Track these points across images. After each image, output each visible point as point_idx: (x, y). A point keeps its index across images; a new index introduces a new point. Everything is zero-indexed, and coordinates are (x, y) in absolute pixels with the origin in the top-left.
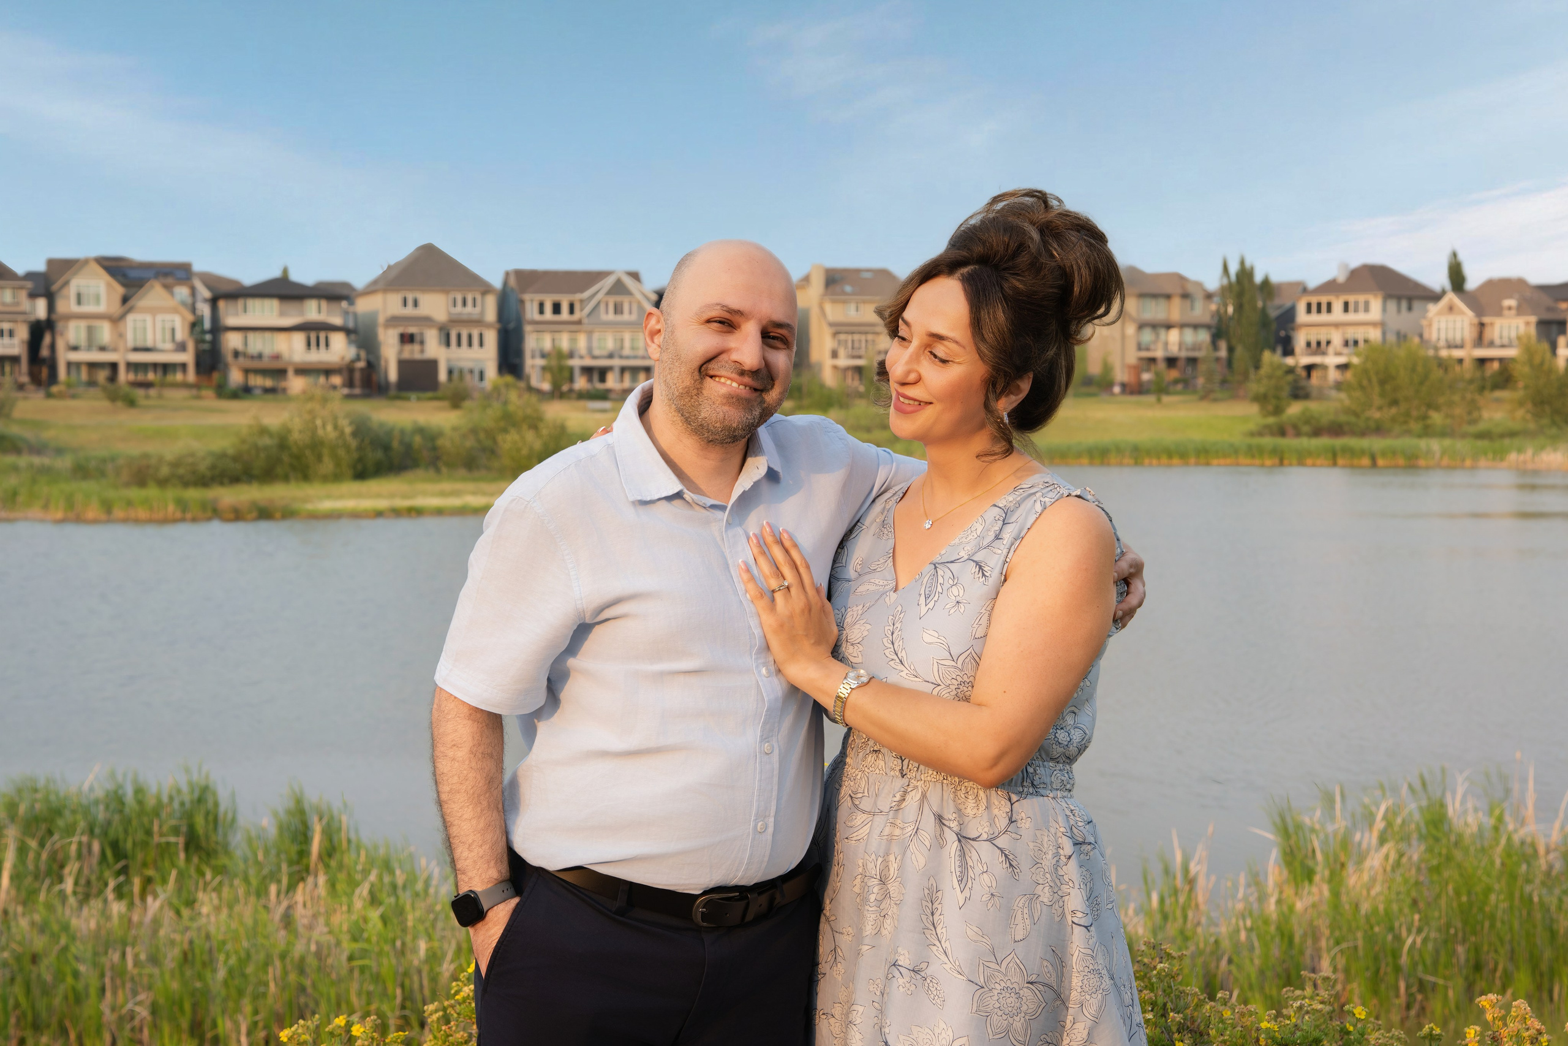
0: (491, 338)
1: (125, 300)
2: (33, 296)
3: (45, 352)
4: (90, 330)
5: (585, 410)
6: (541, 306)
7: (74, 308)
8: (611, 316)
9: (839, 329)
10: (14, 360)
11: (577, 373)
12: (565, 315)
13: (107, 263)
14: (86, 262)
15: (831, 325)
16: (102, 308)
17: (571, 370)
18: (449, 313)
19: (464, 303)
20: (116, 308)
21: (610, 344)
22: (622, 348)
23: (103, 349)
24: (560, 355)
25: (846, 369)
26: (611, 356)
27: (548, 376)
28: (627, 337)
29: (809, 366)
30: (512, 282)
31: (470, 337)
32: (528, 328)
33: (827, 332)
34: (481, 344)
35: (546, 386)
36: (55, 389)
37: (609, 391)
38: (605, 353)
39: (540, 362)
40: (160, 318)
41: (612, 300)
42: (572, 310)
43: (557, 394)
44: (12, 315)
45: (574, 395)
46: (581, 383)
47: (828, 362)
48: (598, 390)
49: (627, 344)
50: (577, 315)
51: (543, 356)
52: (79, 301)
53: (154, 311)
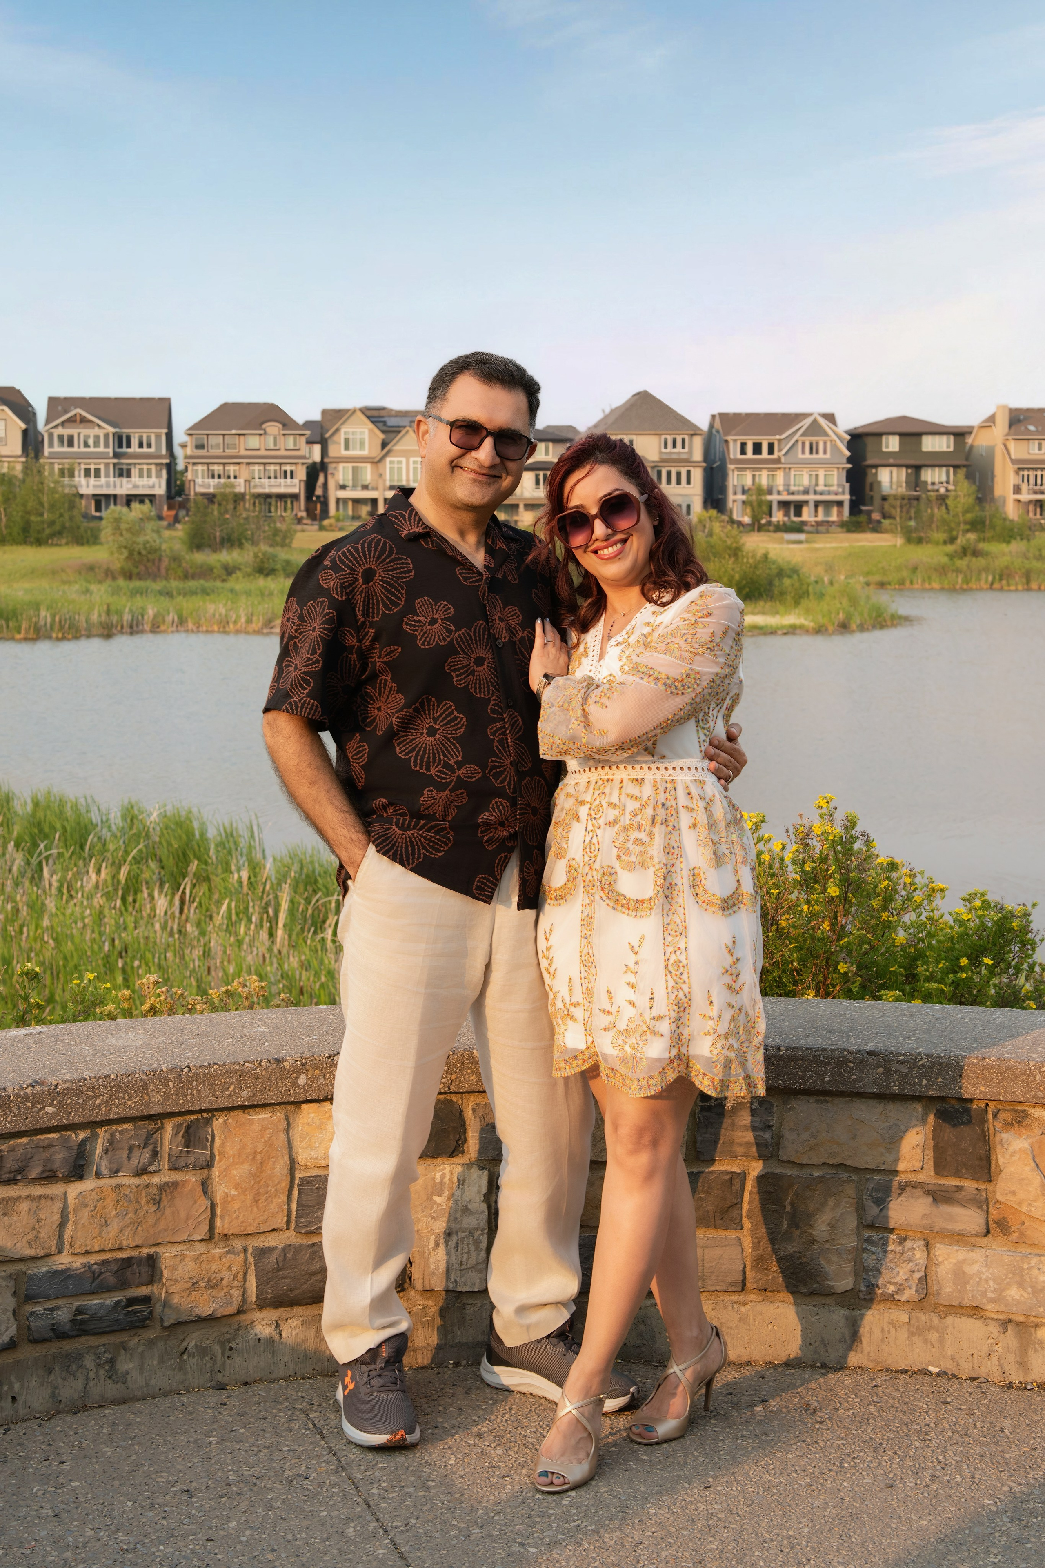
0: (698, 475)
1: (384, 445)
2: (309, 442)
3: (319, 491)
4: (355, 470)
5: (782, 541)
6: (743, 445)
7: (344, 453)
8: (807, 455)
9: (1022, 466)
10: (295, 497)
11: (775, 506)
12: (765, 454)
13: (369, 413)
14: (354, 411)
15: (1014, 462)
16: (365, 453)
17: (770, 504)
18: (661, 453)
19: (674, 446)
20: (377, 452)
21: (806, 481)
22: (817, 485)
23: (365, 487)
24: (760, 491)
25: (1030, 502)
26: (806, 492)
27: (748, 510)
28: (821, 473)
29: (993, 500)
30: (718, 424)
31: (679, 474)
32: (731, 467)
33: (1011, 469)
34: (689, 482)
35: (747, 520)
36: (326, 522)
37: (804, 523)
38: (801, 488)
39: (741, 497)
40: (412, 460)
41: (807, 440)
42: (771, 451)
43: (757, 526)
44: (293, 459)
45: (771, 528)
46: (778, 516)
47: (1011, 497)
48: (793, 522)
49: (821, 481)
50: (775, 456)
51: (744, 492)
52: (347, 448)
53: (407, 454)
